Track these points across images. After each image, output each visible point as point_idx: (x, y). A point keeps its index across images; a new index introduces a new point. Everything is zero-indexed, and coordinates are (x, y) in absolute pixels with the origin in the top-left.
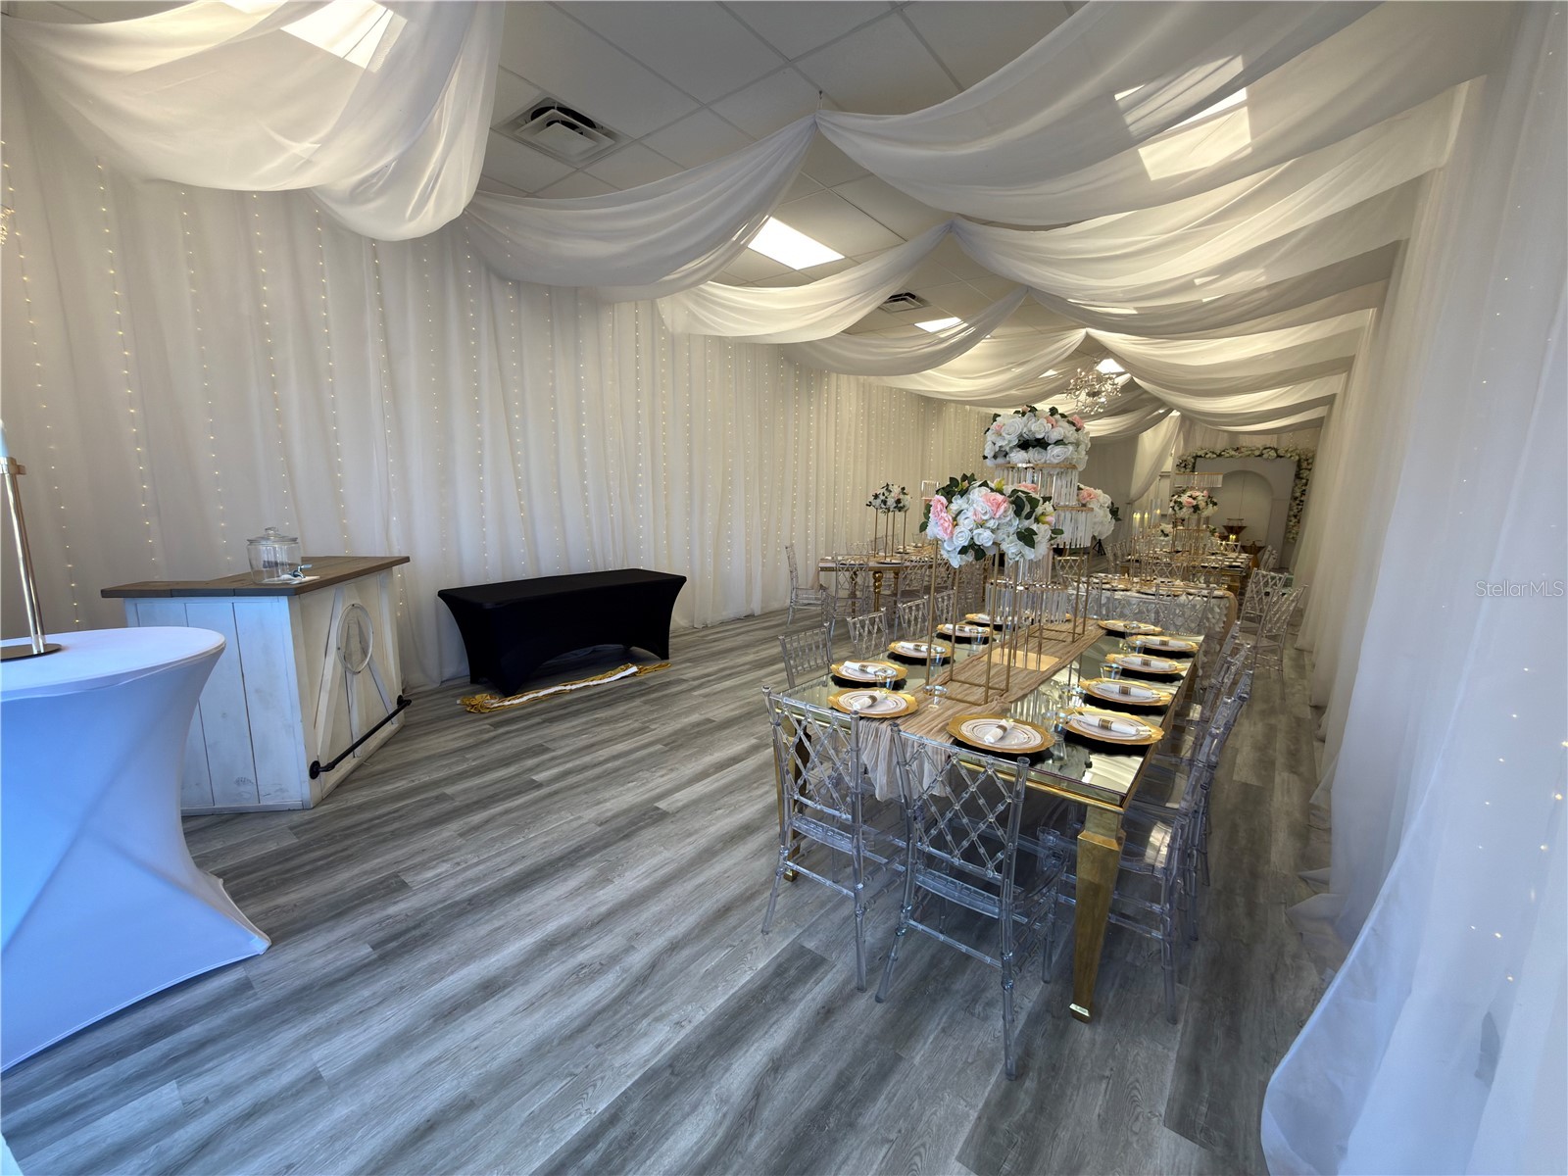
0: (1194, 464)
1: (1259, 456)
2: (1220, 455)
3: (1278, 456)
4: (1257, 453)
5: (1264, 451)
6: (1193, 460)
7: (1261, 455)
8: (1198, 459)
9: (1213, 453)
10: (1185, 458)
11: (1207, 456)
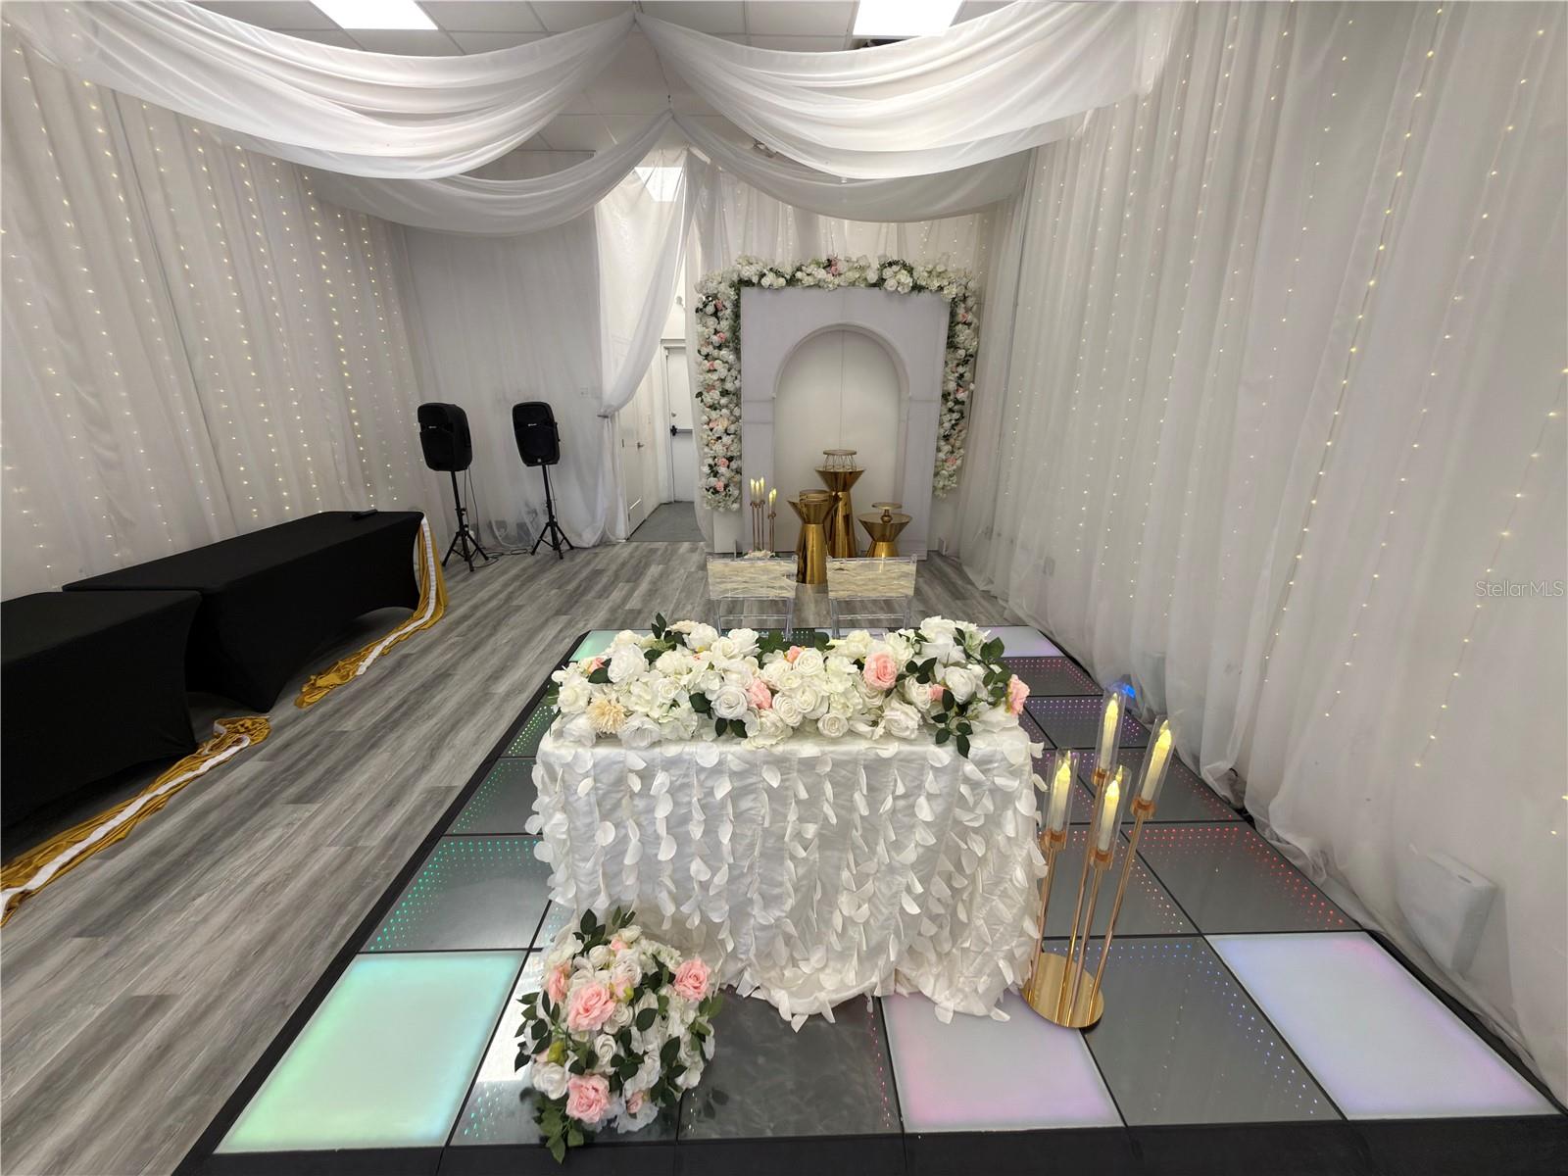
0: (737, 304)
1: (874, 285)
2: (792, 281)
3: (917, 288)
4: (873, 277)
5: (888, 273)
6: (732, 292)
7: (880, 283)
8: (745, 291)
9: (778, 274)
10: (712, 287)
11: (765, 282)
